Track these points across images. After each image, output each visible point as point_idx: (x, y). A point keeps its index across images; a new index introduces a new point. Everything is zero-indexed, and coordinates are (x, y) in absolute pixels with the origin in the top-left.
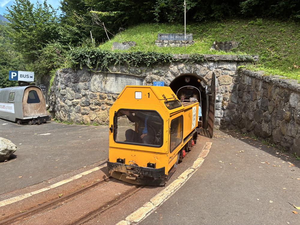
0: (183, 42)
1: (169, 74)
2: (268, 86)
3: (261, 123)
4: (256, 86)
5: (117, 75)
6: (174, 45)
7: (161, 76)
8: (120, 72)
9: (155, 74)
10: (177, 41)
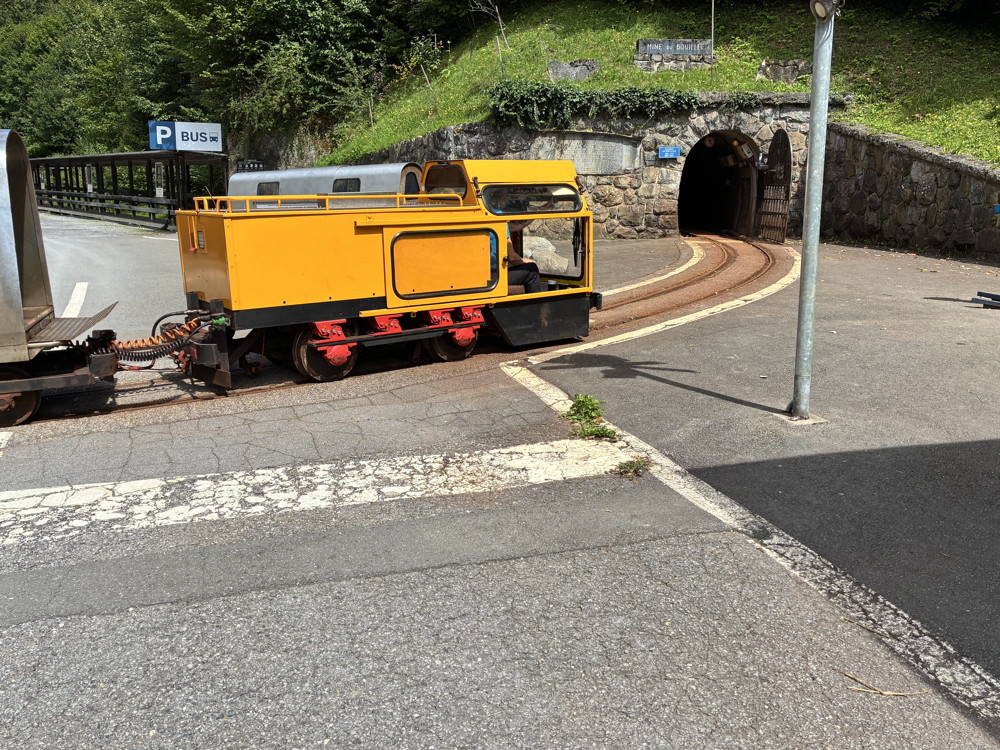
0: (693, 57)
1: (690, 132)
2: (876, 152)
3: (863, 214)
4: (855, 152)
5: (585, 137)
6: (675, 65)
7: (672, 136)
8: (590, 131)
9: (661, 132)
10: (680, 57)
